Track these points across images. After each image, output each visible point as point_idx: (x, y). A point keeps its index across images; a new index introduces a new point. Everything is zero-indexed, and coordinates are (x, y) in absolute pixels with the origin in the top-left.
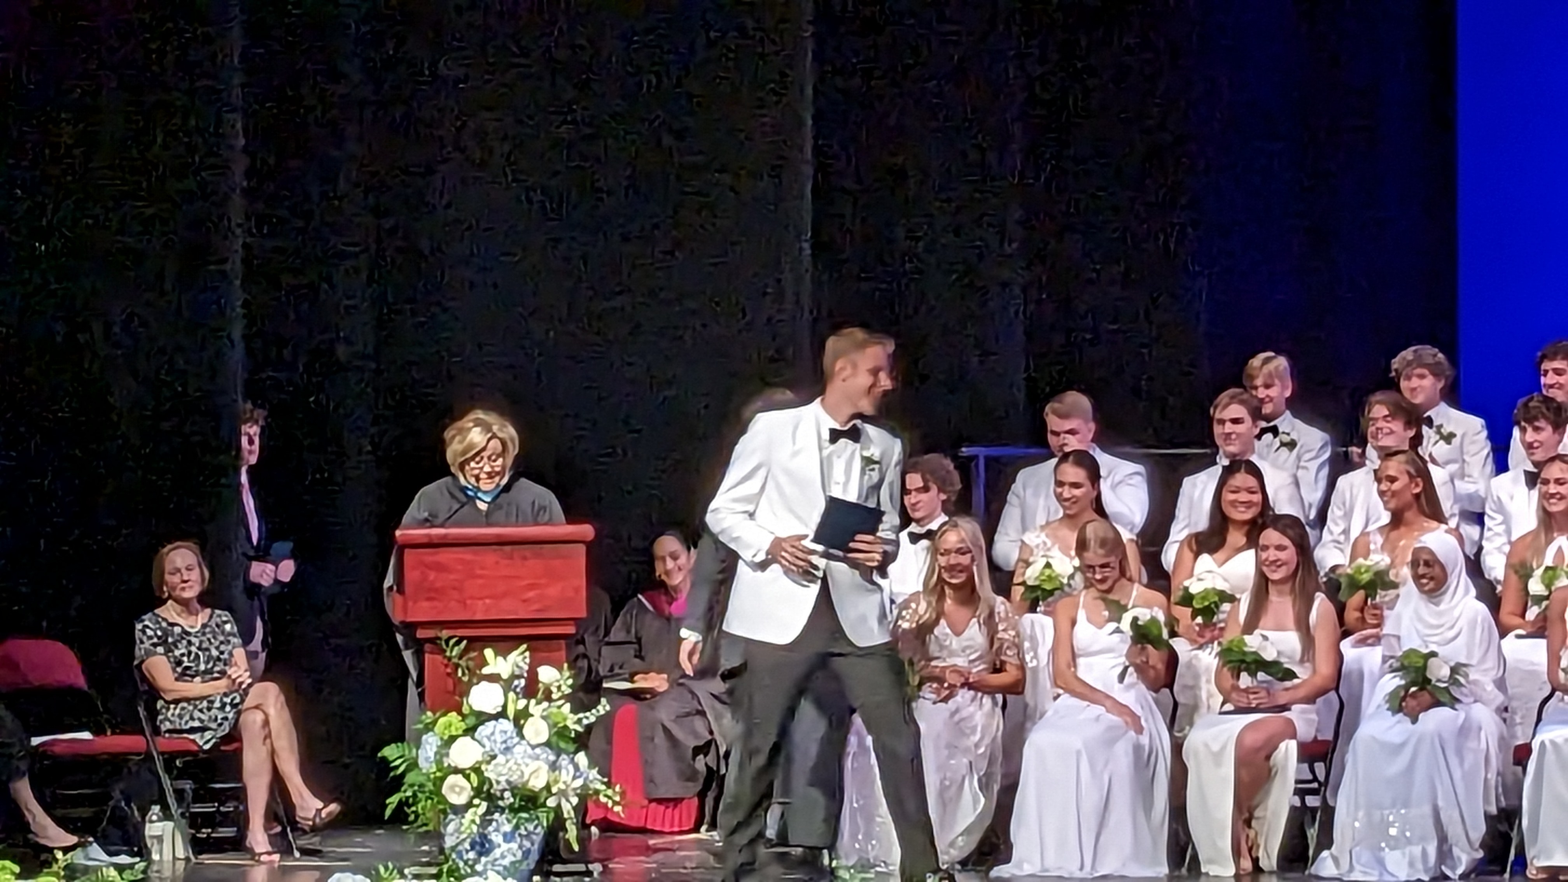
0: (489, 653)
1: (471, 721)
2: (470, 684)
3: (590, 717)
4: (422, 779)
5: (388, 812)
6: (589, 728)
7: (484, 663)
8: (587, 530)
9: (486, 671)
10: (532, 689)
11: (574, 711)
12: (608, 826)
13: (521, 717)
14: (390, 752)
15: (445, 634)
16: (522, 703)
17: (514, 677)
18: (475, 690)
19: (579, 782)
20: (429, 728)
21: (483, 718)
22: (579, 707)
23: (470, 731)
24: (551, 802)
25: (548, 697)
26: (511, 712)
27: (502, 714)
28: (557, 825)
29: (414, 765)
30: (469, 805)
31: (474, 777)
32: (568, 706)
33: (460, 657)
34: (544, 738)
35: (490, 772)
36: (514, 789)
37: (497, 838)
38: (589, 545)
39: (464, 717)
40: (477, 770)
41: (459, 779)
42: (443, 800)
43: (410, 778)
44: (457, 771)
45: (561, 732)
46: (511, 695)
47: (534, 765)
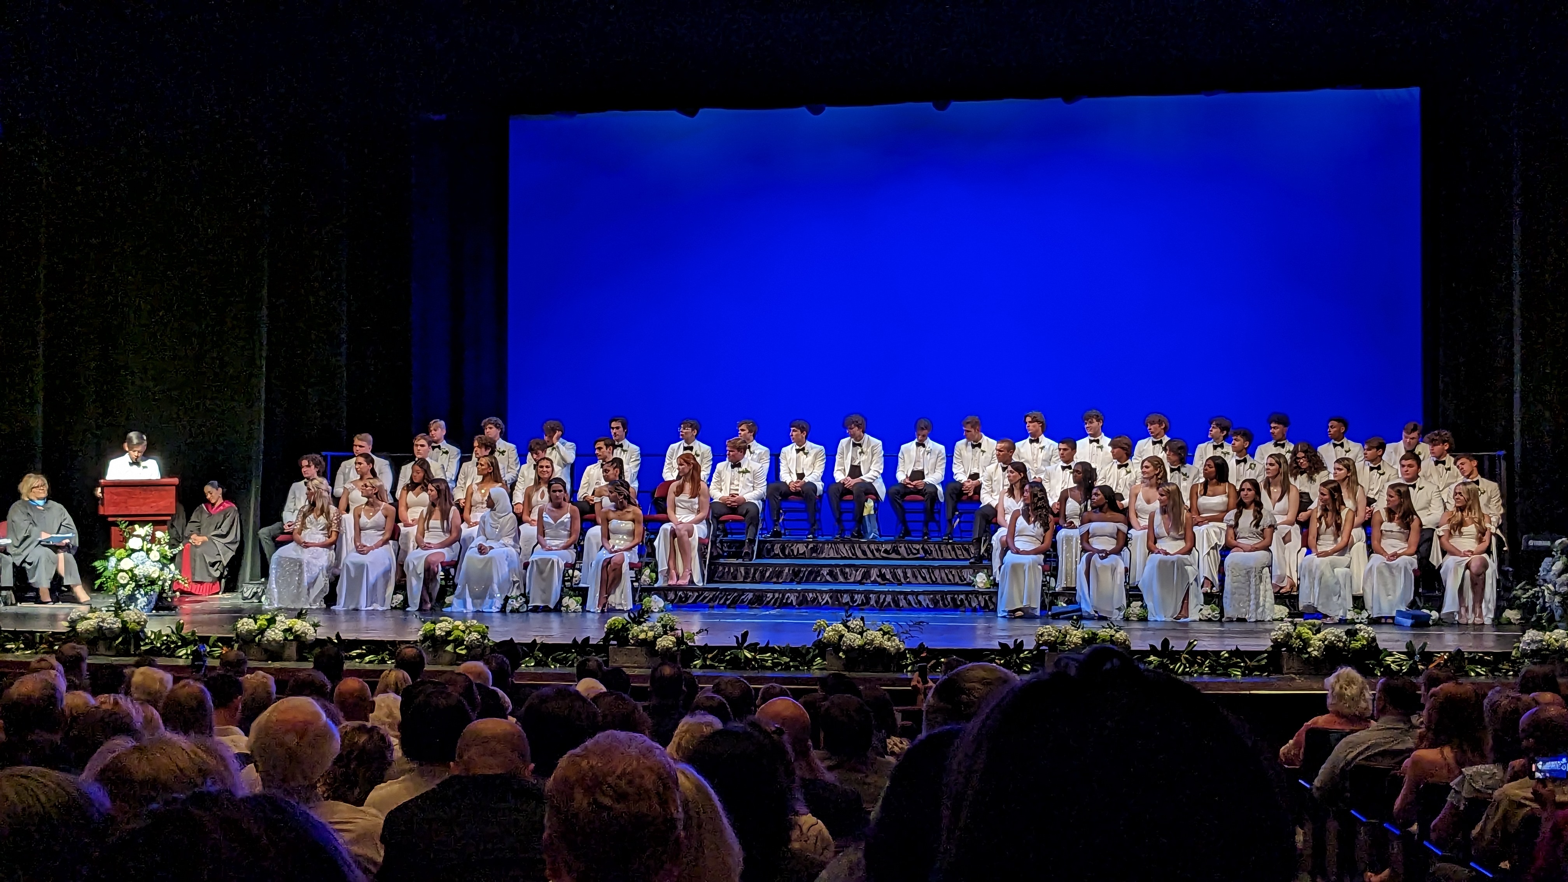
0: (137, 526)
1: (130, 552)
2: (129, 538)
3: (176, 551)
4: (109, 574)
5: (96, 587)
6: (175, 555)
7: (134, 530)
8: (176, 481)
9: (135, 533)
10: (153, 540)
11: (170, 548)
12: (183, 592)
13: (149, 550)
14: (97, 564)
15: (120, 519)
16: (149, 546)
17: (146, 535)
18: (131, 540)
19: (171, 575)
20: (112, 555)
21: (134, 551)
22: (172, 546)
23: (129, 556)
24: (160, 583)
25: (159, 543)
26: (145, 549)
27: (142, 550)
28: (163, 590)
29: (106, 569)
30: (128, 584)
31: (130, 574)
32: (167, 547)
33: (126, 527)
34: (158, 559)
35: (136, 571)
36: (145, 577)
37: (138, 596)
38: (177, 486)
39: (127, 550)
40: (131, 570)
41: (124, 574)
42: (117, 582)
43: (105, 574)
44: (123, 571)
45: (164, 557)
46: (145, 543)
47: (154, 569)
